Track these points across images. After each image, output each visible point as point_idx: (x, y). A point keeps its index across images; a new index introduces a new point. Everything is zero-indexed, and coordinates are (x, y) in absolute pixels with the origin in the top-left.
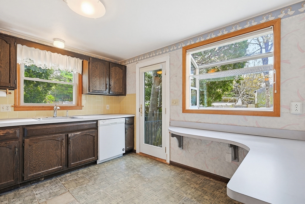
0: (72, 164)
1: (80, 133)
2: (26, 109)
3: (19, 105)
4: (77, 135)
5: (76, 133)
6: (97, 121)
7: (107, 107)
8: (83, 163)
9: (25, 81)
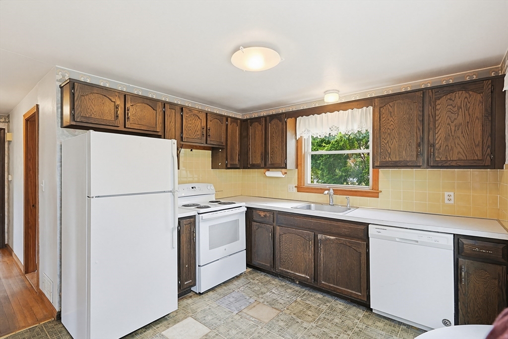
0: (323, 282)
1: (334, 238)
2: (315, 191)
3: (304, 186)
4: (330, 239)
5: (328, 237)
6: (366, 225)
7: (446, 198)
8: (340, 292)
9: (312, 156)
